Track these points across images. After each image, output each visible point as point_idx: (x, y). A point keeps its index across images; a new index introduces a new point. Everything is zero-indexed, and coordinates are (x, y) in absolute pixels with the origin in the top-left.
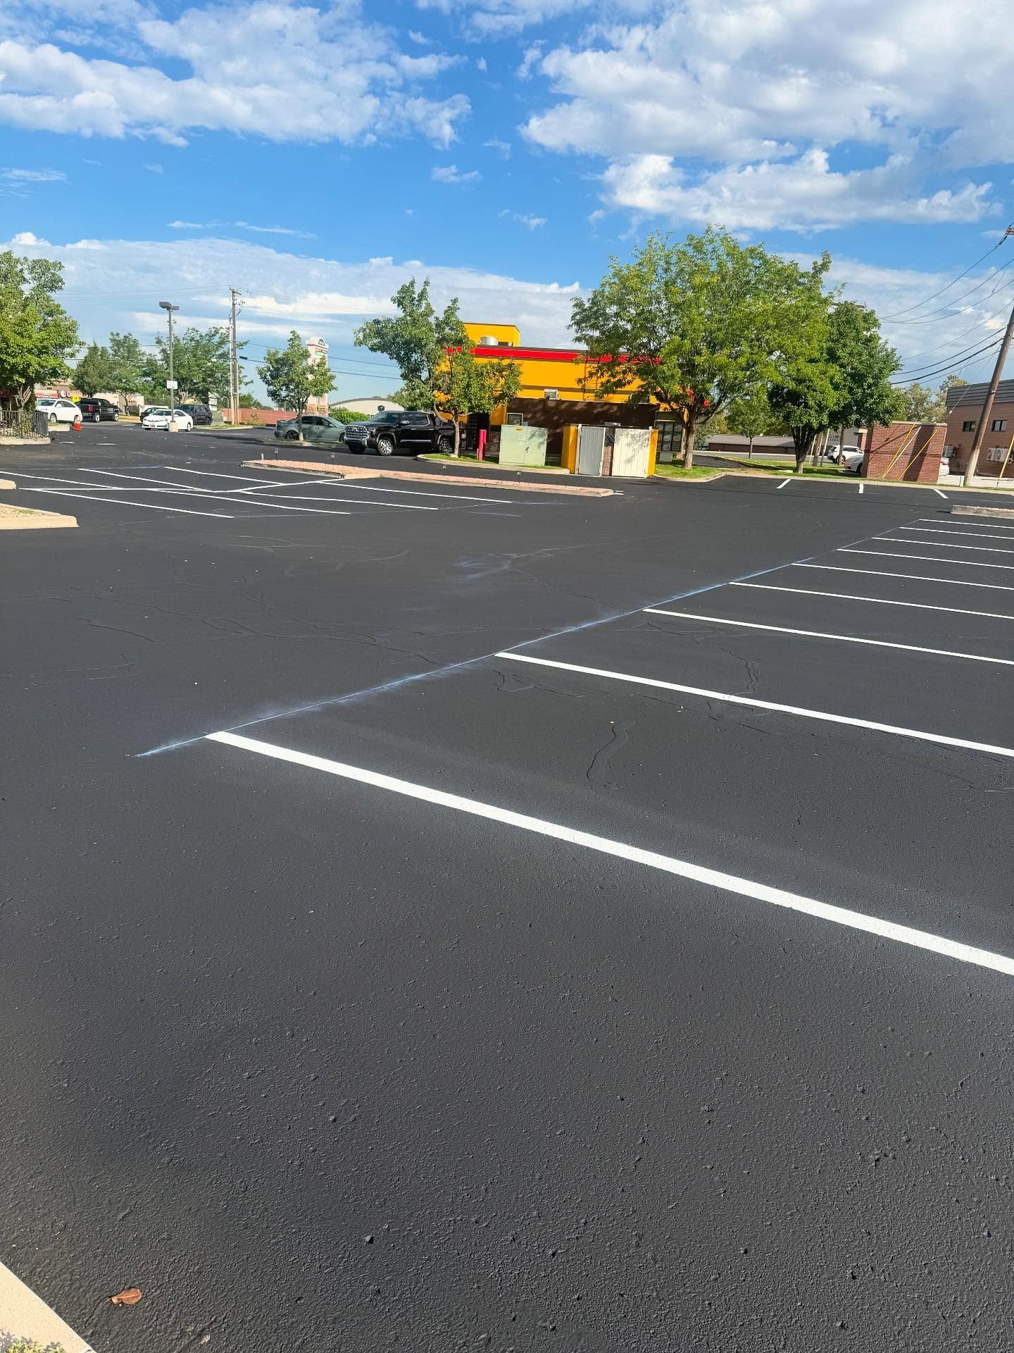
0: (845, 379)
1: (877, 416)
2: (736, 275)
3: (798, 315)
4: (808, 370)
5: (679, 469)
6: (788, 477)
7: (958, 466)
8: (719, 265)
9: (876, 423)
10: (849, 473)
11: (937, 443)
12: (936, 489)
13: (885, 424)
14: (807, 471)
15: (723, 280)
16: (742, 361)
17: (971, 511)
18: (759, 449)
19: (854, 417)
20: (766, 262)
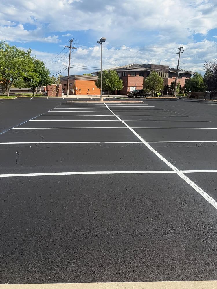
0: (39, 76)
1: (48, 83)
2: (10, 52)
3: (27, 62)
4: (31, 74)
5: (6, 96)
6: (32, 97)
7: (65, 93)
8: (6, 50)
9: (48, 85)
10: (44, 95)
11: (60, 88)
12: (62, 98)
13: (50, 85)
14: (36, 95)
15: (8, 54)
16: (16, 72)
17: (70, 102)
18: (23, 91)
19: (43, 84)
20: (17, 50)
